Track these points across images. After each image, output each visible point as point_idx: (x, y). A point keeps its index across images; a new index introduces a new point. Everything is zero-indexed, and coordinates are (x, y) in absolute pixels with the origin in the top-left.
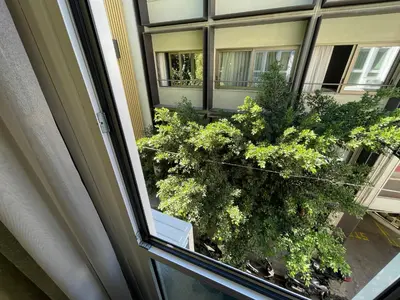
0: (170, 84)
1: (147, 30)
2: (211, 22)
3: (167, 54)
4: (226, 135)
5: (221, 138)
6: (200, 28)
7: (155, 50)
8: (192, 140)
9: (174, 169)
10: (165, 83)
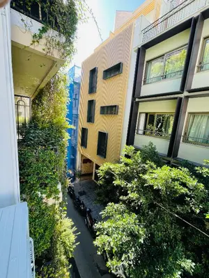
0: (144, 133)
1: (137, 100)
2: (186, 94)
3: (147, 114)
4: (184, 185)
5: (177, 185)
6: (176, 98)
7: (139, 111)
8: (146, 177)
9: (125, 198)
10: (141, 132)
